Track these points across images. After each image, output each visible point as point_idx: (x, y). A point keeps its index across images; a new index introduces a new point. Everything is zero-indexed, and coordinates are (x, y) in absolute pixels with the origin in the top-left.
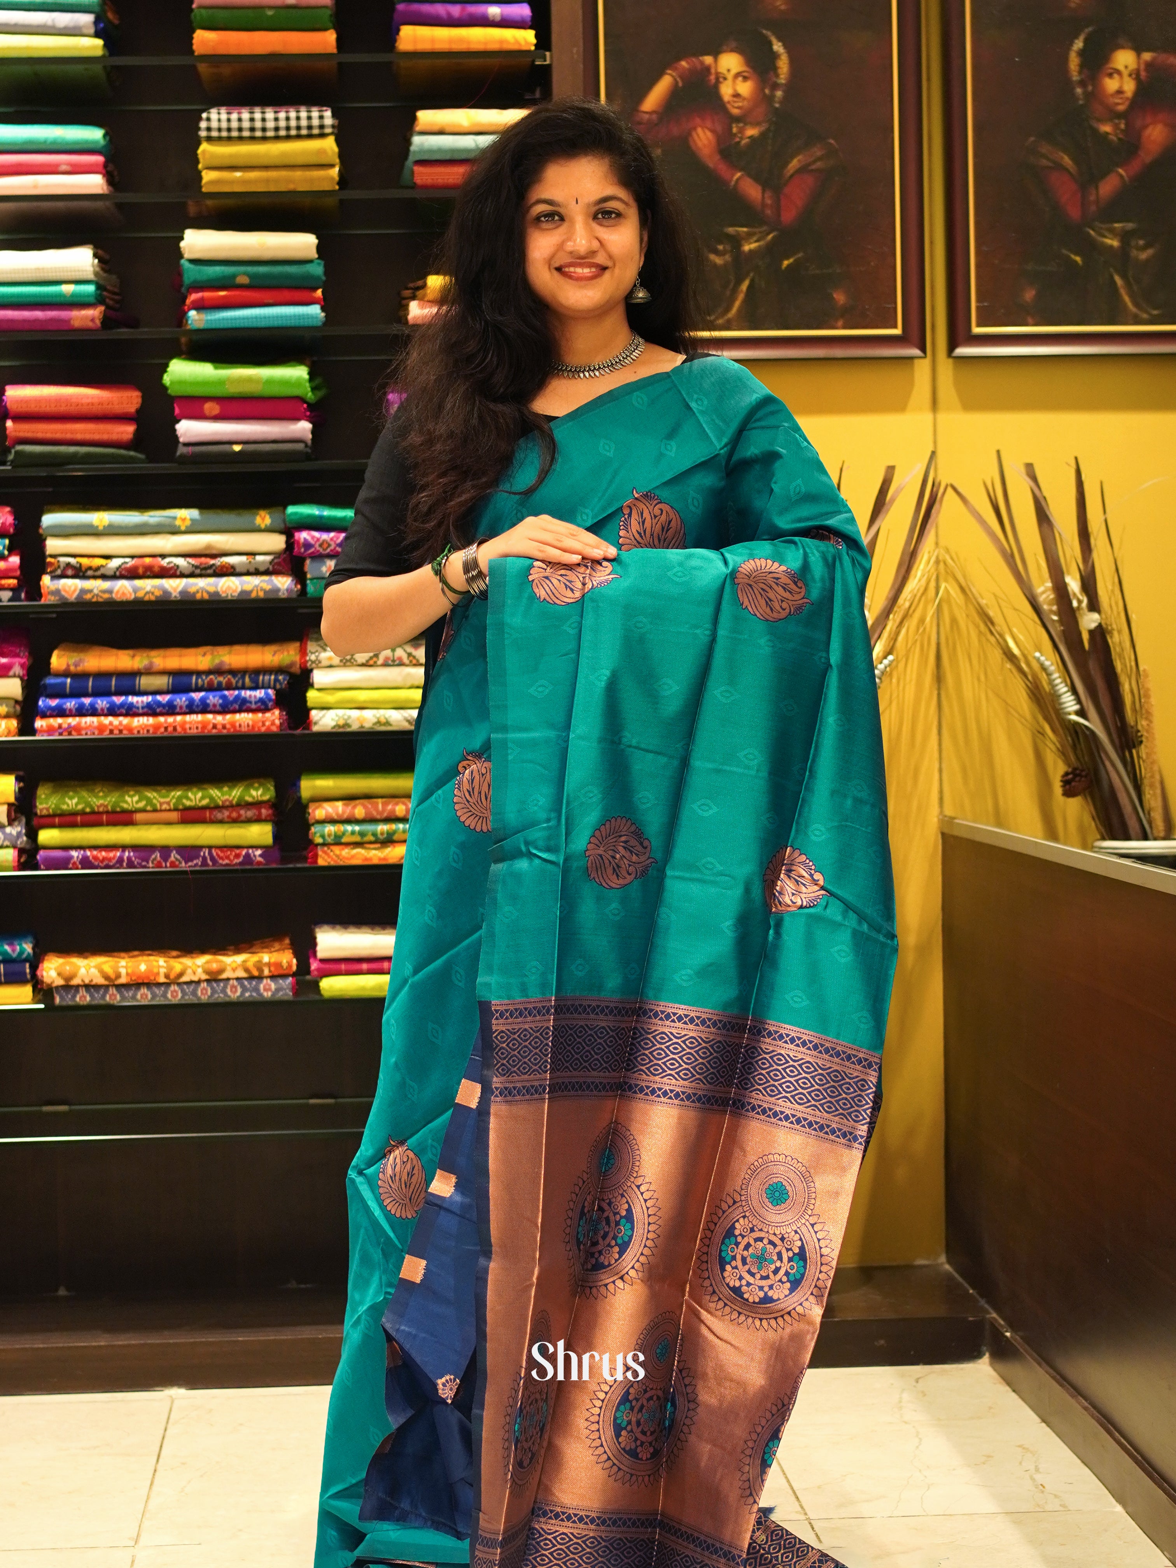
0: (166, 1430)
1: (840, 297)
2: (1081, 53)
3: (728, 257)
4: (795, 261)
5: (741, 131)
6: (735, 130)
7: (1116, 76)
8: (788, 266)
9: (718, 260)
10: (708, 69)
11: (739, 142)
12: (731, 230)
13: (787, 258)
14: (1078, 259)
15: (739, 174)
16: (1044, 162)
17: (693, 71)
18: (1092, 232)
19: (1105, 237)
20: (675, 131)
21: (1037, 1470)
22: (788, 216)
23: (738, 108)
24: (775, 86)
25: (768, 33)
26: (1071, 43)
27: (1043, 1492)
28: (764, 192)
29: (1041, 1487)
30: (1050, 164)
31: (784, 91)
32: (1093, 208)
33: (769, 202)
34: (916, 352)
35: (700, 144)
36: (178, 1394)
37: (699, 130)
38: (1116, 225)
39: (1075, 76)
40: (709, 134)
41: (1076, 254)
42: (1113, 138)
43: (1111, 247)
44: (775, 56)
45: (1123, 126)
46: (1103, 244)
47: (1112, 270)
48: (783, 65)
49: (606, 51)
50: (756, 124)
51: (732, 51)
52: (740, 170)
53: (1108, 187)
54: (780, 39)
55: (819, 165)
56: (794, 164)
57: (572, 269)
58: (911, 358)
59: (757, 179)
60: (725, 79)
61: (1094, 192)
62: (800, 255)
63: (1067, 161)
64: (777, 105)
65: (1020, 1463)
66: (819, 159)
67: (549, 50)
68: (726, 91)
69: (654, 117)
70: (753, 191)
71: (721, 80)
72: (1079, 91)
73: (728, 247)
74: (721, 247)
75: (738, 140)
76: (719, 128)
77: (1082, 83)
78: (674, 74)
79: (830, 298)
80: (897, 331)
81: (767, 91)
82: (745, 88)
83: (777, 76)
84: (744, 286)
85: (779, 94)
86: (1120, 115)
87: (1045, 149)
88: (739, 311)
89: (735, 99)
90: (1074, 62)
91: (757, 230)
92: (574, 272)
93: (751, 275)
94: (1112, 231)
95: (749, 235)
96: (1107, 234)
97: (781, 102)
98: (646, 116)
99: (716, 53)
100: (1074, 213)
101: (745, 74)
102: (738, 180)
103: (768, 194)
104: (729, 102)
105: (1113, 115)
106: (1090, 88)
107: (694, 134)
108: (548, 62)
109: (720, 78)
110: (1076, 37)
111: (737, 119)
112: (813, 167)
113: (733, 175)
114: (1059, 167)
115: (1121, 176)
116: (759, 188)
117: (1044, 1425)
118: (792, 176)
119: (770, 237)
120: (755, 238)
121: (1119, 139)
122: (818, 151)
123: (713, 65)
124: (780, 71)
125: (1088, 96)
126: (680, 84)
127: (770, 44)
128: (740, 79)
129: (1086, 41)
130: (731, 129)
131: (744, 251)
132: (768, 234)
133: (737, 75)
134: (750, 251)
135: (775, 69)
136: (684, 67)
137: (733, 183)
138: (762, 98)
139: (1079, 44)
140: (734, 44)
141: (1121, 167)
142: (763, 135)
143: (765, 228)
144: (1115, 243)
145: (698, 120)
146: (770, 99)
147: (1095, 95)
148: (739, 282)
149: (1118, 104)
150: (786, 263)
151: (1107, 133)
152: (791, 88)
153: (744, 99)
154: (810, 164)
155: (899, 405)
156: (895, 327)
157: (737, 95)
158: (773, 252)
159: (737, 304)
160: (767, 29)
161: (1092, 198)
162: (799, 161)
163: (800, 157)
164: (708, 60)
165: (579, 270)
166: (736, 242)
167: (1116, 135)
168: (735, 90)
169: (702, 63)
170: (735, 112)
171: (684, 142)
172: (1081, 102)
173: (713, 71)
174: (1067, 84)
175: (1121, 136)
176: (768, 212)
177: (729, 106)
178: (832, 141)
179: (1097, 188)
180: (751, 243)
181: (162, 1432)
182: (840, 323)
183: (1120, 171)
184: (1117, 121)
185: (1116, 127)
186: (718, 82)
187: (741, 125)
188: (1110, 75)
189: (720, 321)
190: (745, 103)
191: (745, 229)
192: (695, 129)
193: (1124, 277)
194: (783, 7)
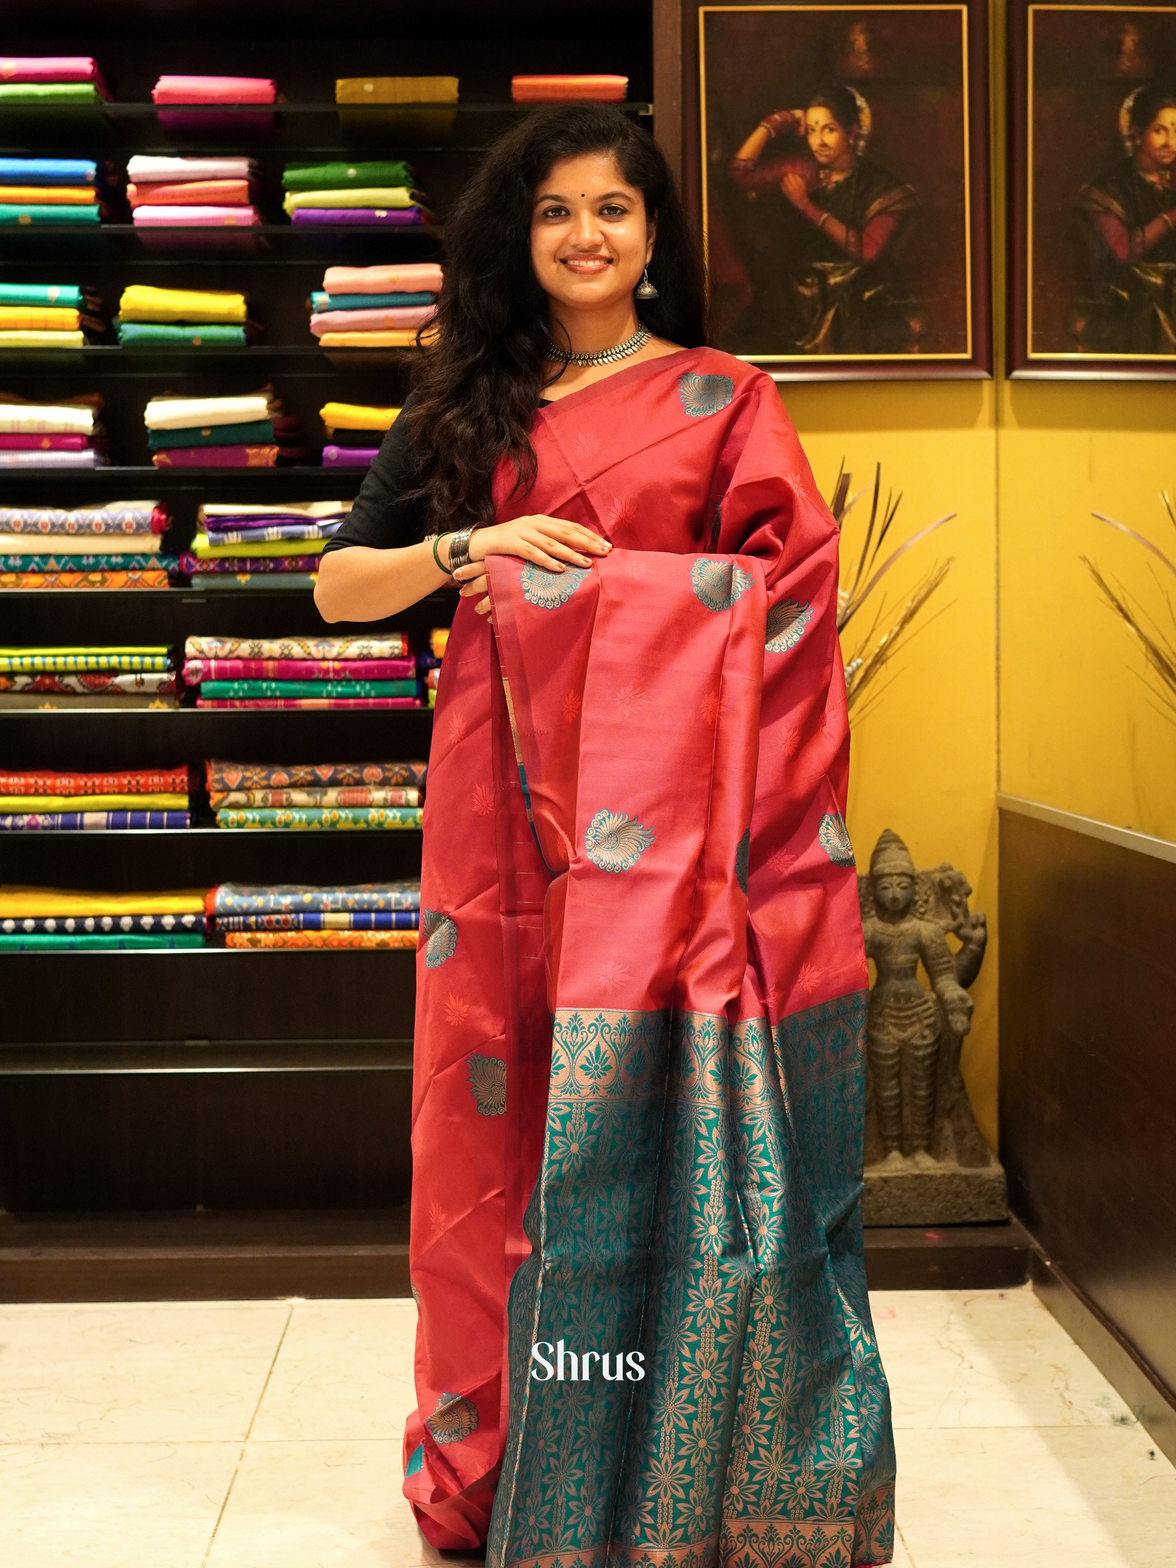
0: (284, 1335)
1: (916, 325)
2: (1132, 111)
3: (815, 290)
4: (876, 293)
5: (828, 176)
6: (822, 176)
7: (1162, 132)
8: (871, 298)
9: (807, 292)
10: (798, 122)
11: (825, 187)
12: (818, 265)
13: (869, 290)
14: (1125, 294)
15: (825, 216)
16: (1095, 207)
17: (783, 123)
18: (1138, 271)
19: (1150, 275)
20: (769, 177)
21: (1067, 1388)
22: (870, 253)
23: (826, 156)
24: (858, 137)
25: (850, 89)
26: (1122, 102)
27: (1070, 1408)
28: (847, 232)
29: (1069, 1404)
30: (1100, 209)
31: (866, 142)
32: (1139, 249)
33: (852, 240)
34: (985, 374)
35: (791, 188)
36: (297, 1302)
37: (790, 176)
38: (1161, 265)
39: (1125, 131)
40: (799, 180)
41: (1124, 290)
42: (1160, 187)
43: (1155, 284)
44: (858, 110)
45: (1168, 177)
46: (1149, 282)
47: (1155, 305)
48: (866, 118)
49: (707, 106)
50: (842, 170)
51: (820, 105)
52: (826, 212)
53: (1153, 231)
54: (863, 95)
55: (897, 207)
56: (876, 206)
57: (576, 263)
58: (980, 380)
59: (842, 219)
60: (813, 130)
61: (1140, 234)
62: (880, 287)
63: (1116, 206)
64: (860, 154)
65: (1052, 1381)
66: (897, 202)
67: (651, 102)
68: (814, 141)
69: (750, 164)
70: (838, 230)
71: (810, 131)
72: (1128, 144)
73: (816, 281)
74: (809, 280)
75: (824, 184)
76: (808, 174)
77: (1132, 138)
78: (768, 126)
79: (907, 325)
80: (967, 356)
81: (851, 141)
82: (831, 139)
83: (860, 128)
84: (830, 315)
85: (862, 143)
86: (1166, 167)
87: (1096, 195)
88: (825, 337)
89: (823, 149)
90: (1124, 119)
91: (841, 265)
92: (579, 266)
93: (837, 305)
94: (1156, 270)
95: (834, 270)
96: (1151, 272)
97: (863, 151)
98: (743, 164)
99: (805, 107)
100: (1122, 253)
101: (832, 126)
102: (825, 221)
103: (851, 233)
104: (817, 151)
105: (1160, 167)
106: (1138, 142)
107: (785, 179)
108: (650, 113)
109: (809, 130)
110: (1126, 95)
111: (824, 166)
112: (893, 209)
113: (821, 216)
114: (1108, 211)
115: (1166, 221)
116: (844, 228)
117: (1077, 1347)
118: (873, 217)
119: (853, 271)
120: (840, 272)
121: (1164, 188)
122: (896, 195)
123: (803, 118)
124: (863, 124)
125: (1137, 149)
126: (773, 135)
127: (854, 99)
128: (827, 130)
129: (1136, 100)
130: (818, 174)
131: (829, 284)
132: (852, 268)
133: (825, 127)
134: (836, 284)
135: (858, 121)
136: (776, 120)
137: (820, 223)
138: (847, 147)
139: (1129, 103)
140: (821, 99)
141: (1165, 212)
142: (847, 180)
143: (849, 263)
144: (1158, 280)
145: (789, 167)
146: (854, 148)
147: (1143, 148)
148: (825, 311)
149: (1164, 157)
150: (867, 294)
151: (1153, 183)
152: (873, 139)
153: (830, 148)
154: (890, 206)
155: (968, 422)
156: (965, 351)
157: (824, 145)
158: (856, 285)
159: (824, 331)
160: (851, 86)
161: (1139, 240)
162: (880, 203)
163: (880, 200)
164: (798, 113)
165: (583, 263)
166: (823, 276)
167: (1162, 184)
168: (822, 140)
169: (793, 117)
170: (822, 159)
171: (777, 188)
172: (1130, 155)
173: (802, 123)
174: (1117, 140)
175: (1166, 185)
176: (852, 249)
177: (817, 155)
178: (909, 186)
179: (1143, 231)
180: (836, 277)
181: (279, 1337)
182: (916, 348)
183: (1165, 216)
184: (1162, 172)
185: (1162, 177)
186: (807, 133)
187: (828, 171)
188: (1157, 131)
189: (808, 347)
190: (832, 153)
191: (831, 265)
192: (786, 175)
193: (1166, 311)
194: (866, 67)
